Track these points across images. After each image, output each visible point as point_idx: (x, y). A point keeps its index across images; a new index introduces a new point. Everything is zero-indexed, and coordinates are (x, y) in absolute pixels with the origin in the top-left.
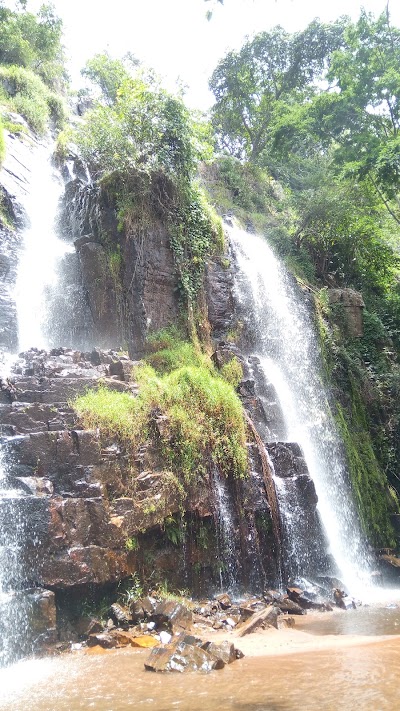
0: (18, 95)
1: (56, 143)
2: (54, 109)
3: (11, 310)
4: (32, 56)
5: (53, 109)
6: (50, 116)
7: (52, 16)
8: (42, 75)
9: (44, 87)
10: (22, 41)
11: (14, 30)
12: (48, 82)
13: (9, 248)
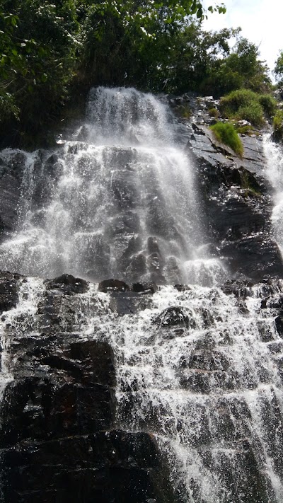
0: (240, 109)
1: (273, 126)
2: (266, 105)
3: (272, 249)
4: (242, 79)
5: (264, 105)
6: (264, 111)
7: (246, 48)
8: (251, 87)
9: (254, 94)
10: (233, 74)
11: (226, 70)
12: (256, 89)
13: (261, 208)
